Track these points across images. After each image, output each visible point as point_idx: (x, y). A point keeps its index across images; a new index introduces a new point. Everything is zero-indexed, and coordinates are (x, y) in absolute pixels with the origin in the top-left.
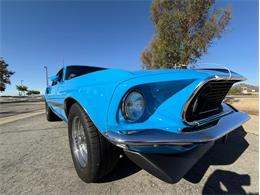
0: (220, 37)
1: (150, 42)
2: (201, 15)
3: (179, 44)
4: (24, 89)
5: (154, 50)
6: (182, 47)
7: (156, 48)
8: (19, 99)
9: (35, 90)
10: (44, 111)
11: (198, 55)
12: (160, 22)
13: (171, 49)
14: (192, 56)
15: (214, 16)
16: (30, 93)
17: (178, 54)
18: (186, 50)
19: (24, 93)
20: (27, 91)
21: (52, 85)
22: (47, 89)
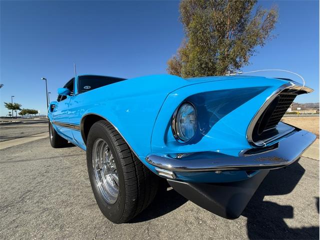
0: (262, 44)
1: (179, 49)
2: (241, 17)
3: (215, 51)
4: (16, 107)
5: (184, 58)
6: (218, 56)
7: (187, 56)
8: (10, 121)
9: (31, 108)
10: (47, 135)
11: (237, 66)
12: (192, 24)
13: (205, 58)
14: (231, 67)
15: (256, 18)
16: (24, 112)
17: (214, 63)
18: (224, 59)
19: (16, 113)
20: (20, 110)
21: (59, 100)
22: (51, 106)
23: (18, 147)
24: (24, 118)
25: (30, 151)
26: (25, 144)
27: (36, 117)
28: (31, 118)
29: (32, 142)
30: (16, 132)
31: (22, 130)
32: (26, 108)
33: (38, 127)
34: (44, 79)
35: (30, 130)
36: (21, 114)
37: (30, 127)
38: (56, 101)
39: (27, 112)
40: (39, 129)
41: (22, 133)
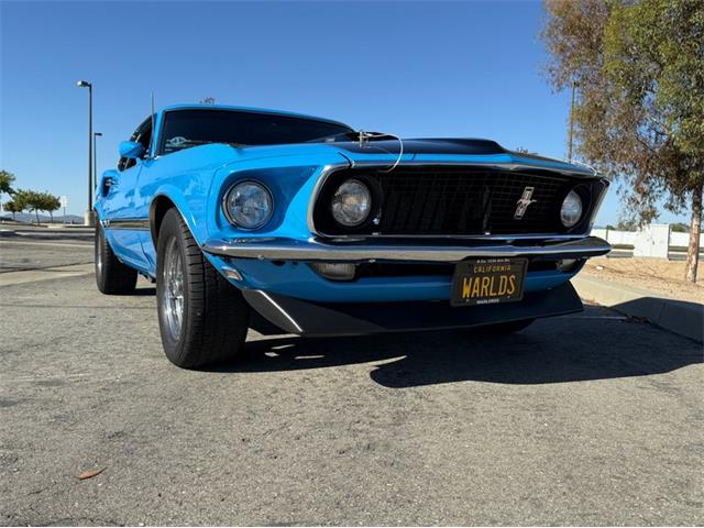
20: (10, 192)
21: (122, 167)
22: (105, 180)
23: (26, 285)
24: (19, 223)
25: (53, 295)
26: (39, 283)
27: (53, 221)
28: (39, 221)
29: (53, 281)
30: (13, 258)
31: (25, 254)
32: (25, 189)
33: (63, 250)
34: (84, 84)
35: (43, 255)
36: (10, 207)
37: (41, 248)
38: (117, 168)
39: (29, 202)
40: (64, 254)
41: (26, 261)
